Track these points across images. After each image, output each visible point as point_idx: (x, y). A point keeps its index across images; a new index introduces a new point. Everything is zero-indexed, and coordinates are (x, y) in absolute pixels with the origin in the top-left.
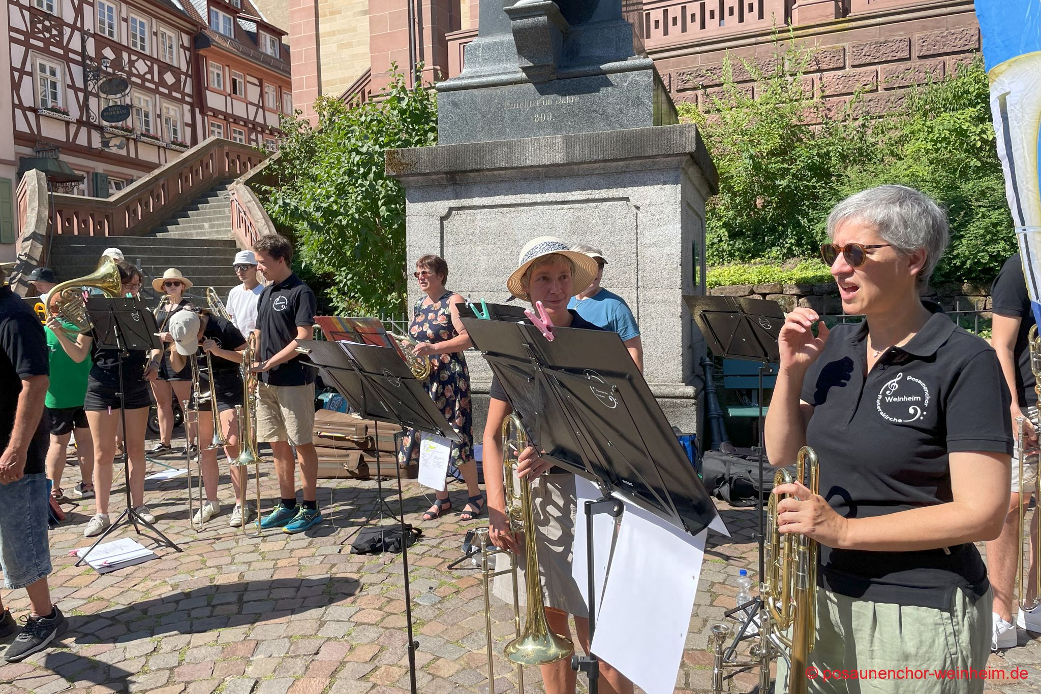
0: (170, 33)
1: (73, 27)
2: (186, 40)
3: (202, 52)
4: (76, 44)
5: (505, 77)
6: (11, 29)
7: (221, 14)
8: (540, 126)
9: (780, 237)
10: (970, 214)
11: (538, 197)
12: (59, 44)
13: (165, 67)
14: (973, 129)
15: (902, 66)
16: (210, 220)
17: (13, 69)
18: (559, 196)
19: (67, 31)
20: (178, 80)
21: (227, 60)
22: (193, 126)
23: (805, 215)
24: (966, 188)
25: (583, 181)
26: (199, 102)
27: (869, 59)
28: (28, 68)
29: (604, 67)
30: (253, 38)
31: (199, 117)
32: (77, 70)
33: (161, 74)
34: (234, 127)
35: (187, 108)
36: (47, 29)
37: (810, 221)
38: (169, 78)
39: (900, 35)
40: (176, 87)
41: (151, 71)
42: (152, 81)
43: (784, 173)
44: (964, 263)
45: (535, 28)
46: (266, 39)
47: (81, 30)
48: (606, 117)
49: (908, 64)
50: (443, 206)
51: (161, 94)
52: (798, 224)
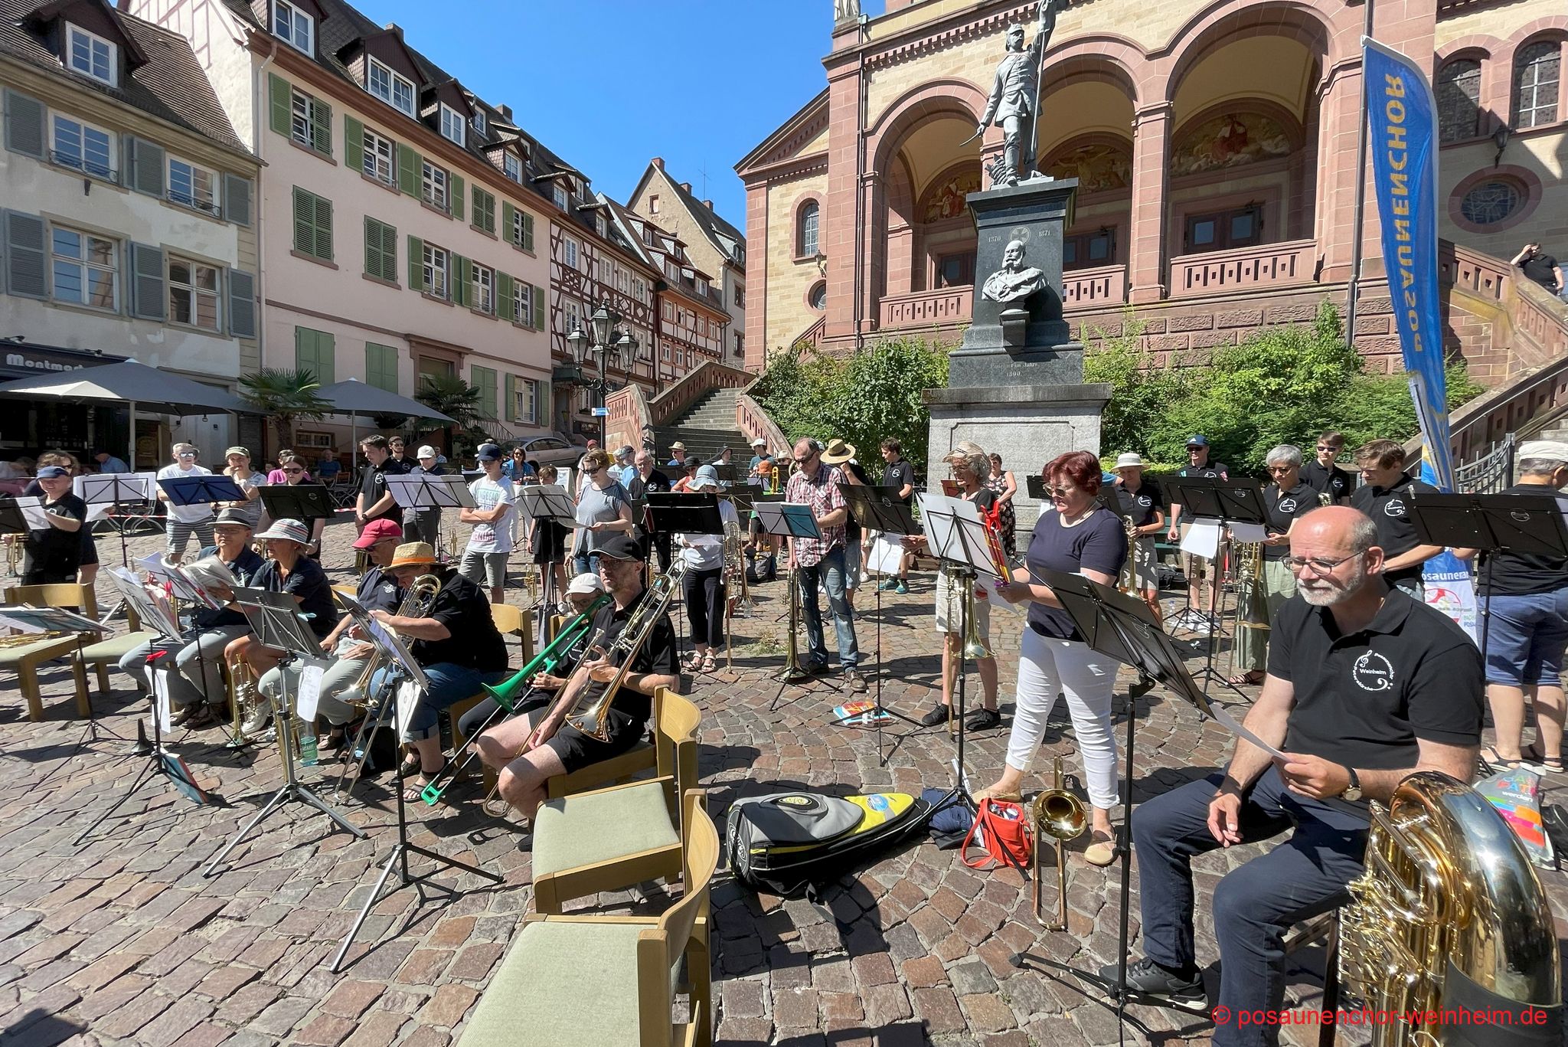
0: (642, 281)
1: (587, 278)
2: (651, 284)
3: (661, 293)
4: (587, 290)
5: (992, 350)
6: (552, 279)
7: (672, 265)
8: (1013, 378)
9: (1120, 443)
10: (1257, 436)
11: (1013, 419)
12: (578, 290)
13: (639, 304)
14: (1261, 382)
15: (1207, 333)
16: (712, 417)
17: (552, 307)
18: (1026, 419)
19: (583, 280)
20: (645, 314)
21: (677, 300)
22: (653, 346)
23: (1139, 430)
24: (1254, 418)
25: (1041, 411)
26: (657, 329)
27: (1183, 328)
28: (560, 307)
29: (1054, 347)
30: (691, 283)
31: (656, 339)
32: (587, 307)
33: (635, 309)
34: (677, 347)
35: (650, 332)
36: (572, 279)
37: (1142, 435)
38: (640, 312)
39: (1206, 313)
40: (644, 318)
41: (630, 308)
42: (630, 315)
43: (1126, 403)
44: (1251, 466)
45: (1017, 326)
46: (699, 282)
47: (591, 279)
48: (1054, 375)
49: (1211, 332)
50: (953, 422)
51: (635, 323)
52: (1134, 437)
